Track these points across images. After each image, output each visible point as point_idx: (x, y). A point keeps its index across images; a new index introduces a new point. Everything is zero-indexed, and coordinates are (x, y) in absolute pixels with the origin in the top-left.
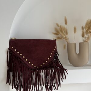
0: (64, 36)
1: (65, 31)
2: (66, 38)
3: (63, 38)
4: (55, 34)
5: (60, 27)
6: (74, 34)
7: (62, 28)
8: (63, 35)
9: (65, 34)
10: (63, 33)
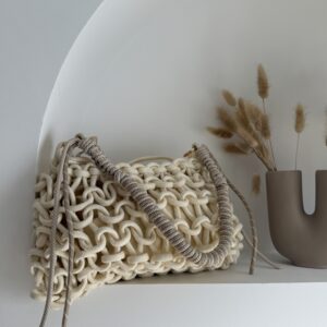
0: (255, 144)
1: (256, 124)
2: (261, 152)
3: (249, 151)
4: (219, 133)
5: (237, 106)
6: (296, 134)
7: (246, 110)
8: (249, 137)
9: (258, 133)
10: (250, 130)
